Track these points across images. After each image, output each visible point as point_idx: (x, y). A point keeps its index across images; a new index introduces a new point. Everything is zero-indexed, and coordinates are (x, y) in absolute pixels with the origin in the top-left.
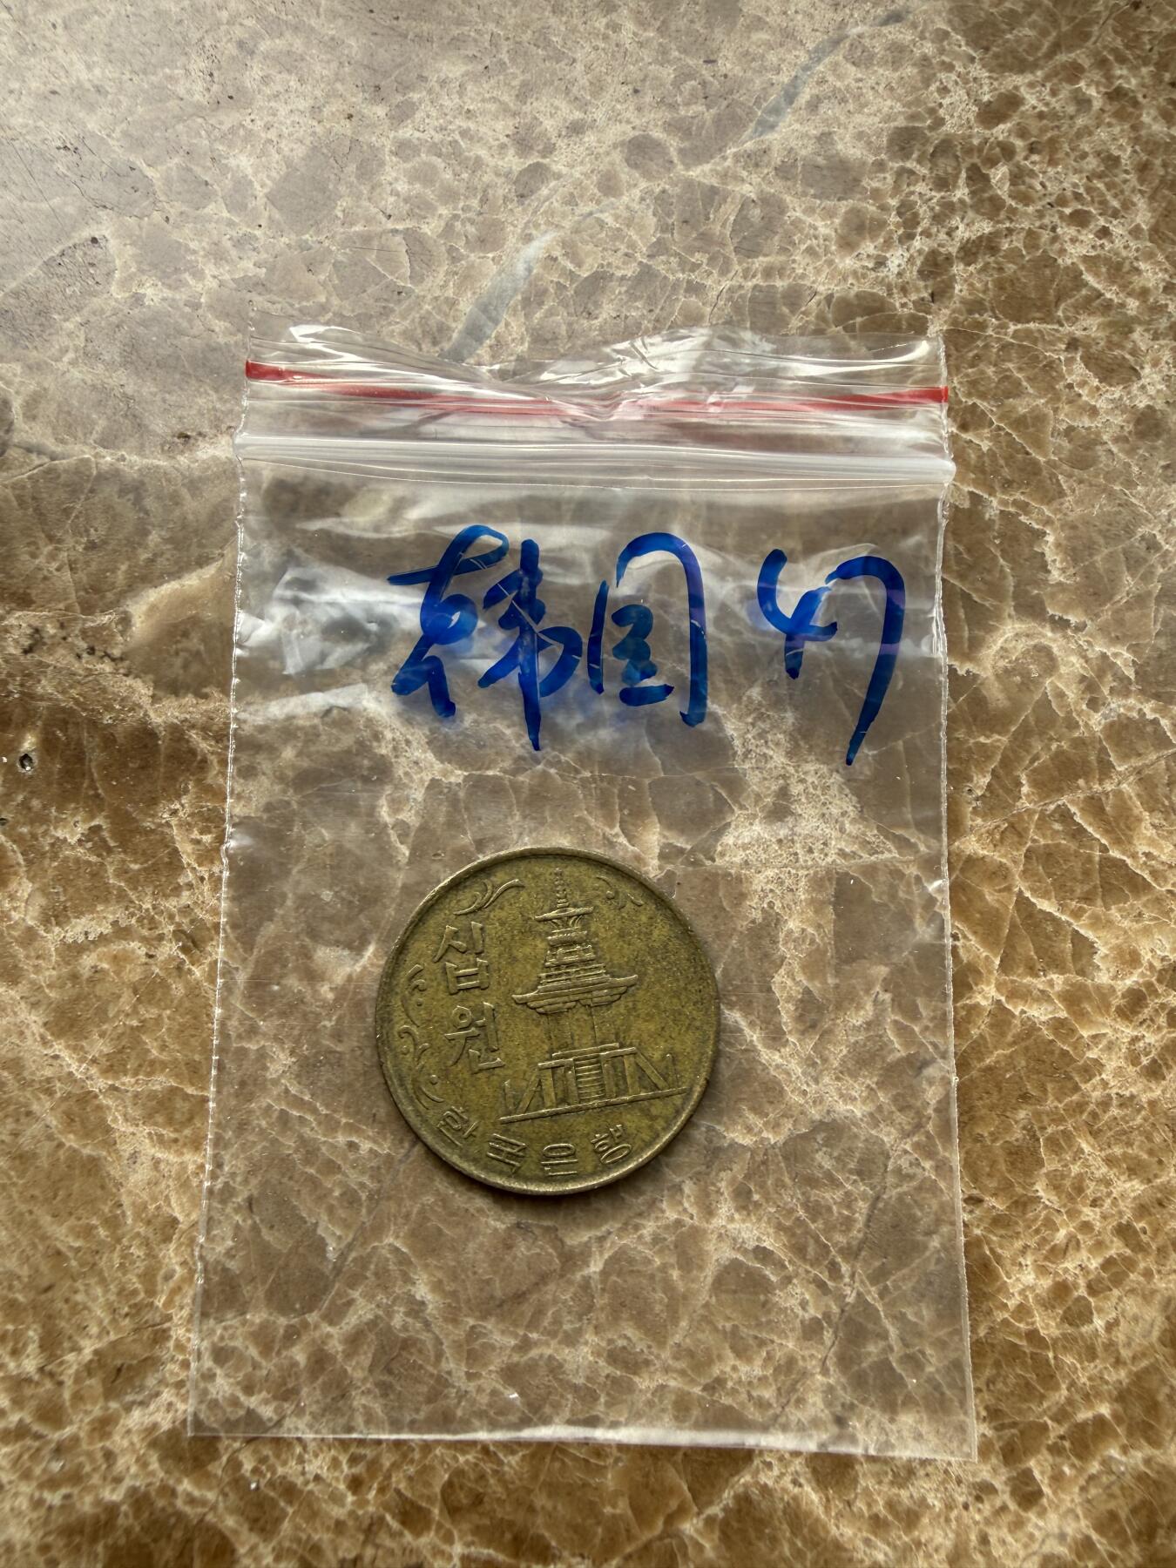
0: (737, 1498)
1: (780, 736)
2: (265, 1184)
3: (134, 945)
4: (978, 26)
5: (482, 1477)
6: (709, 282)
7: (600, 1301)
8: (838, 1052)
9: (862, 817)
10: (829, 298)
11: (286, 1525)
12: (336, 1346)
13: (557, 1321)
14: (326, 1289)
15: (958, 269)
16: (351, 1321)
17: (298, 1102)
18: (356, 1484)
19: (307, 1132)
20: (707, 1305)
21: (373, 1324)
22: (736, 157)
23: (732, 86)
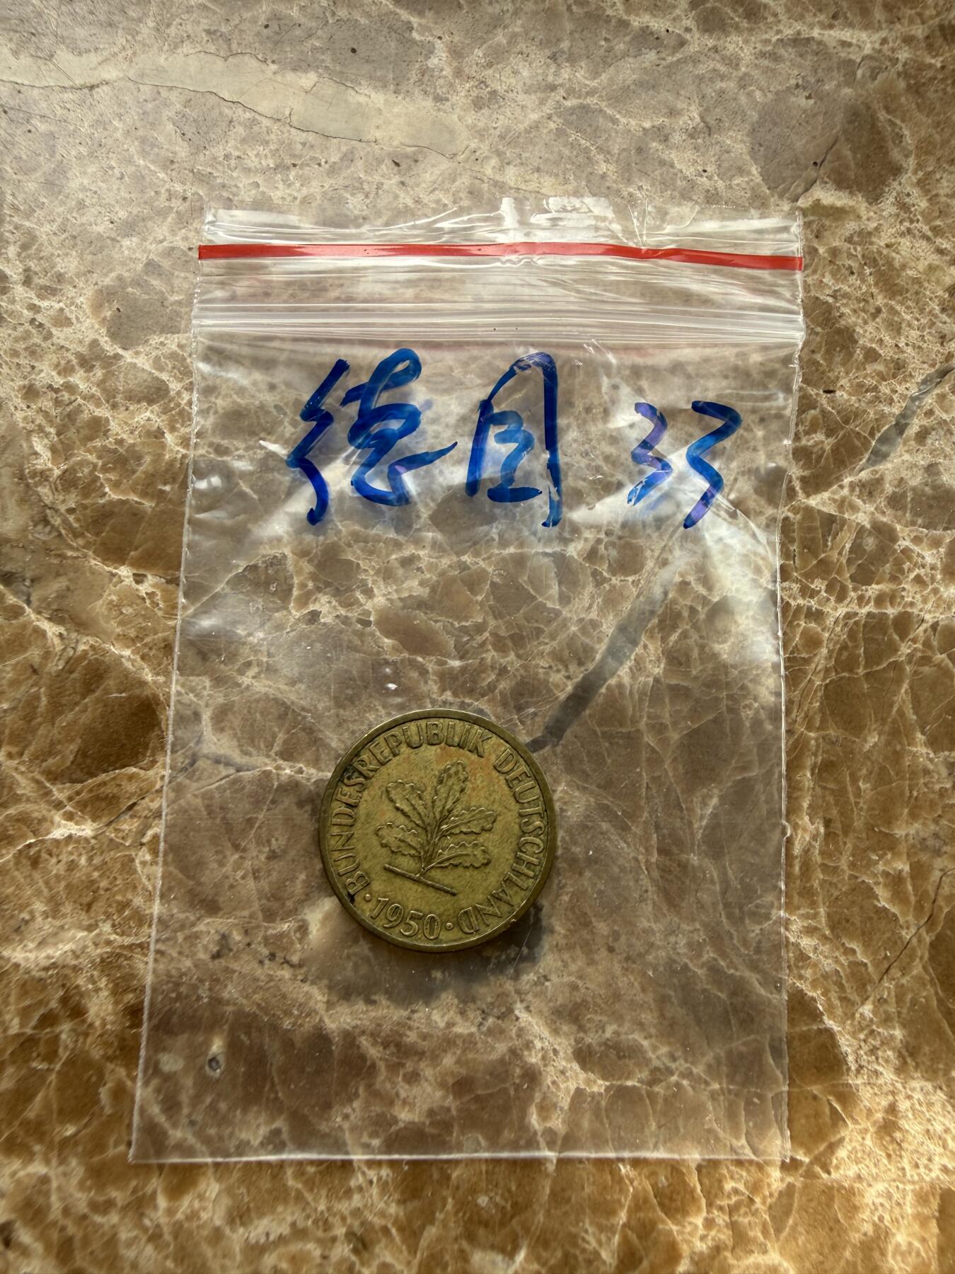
1: (890, 1053)
3: (311, 1246)
6: (826, 609)
10: (934, 627)
22: (852, 486)
23: (849, 416)
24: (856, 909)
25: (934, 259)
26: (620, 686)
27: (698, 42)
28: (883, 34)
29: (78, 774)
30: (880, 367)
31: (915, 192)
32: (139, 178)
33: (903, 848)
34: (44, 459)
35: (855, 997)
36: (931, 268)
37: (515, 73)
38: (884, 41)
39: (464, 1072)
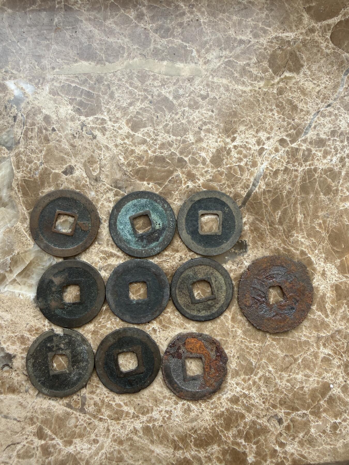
0: (329, 396)
1: (322, 259)
2: (240, 354)
4: (346, 106)
5: (285, 399)
6: (298, 169)
7: (302, 367)
8: (339, 317)
9: (339, 273)
10: (322, 169)
11: (253, 411)
12: (257, 380)
13: (295, 371)
14: (254, 370)
15: (347, 160)
16: (259, 375)
17: (244, 339)
18: (264, 403)
19: (246, 344)
20: (320, 365)
21: (263, 375)
22: (301, 141)
23: (298, 125)
24: (312, 232)
25: (313, 86)
26: (256, 192)
27: (253, 41)
28: (296, 33)
29: (144, 227)
30: (304, 113)
31: (307, 70)
32: (131, 92)
33: (320, 217)
34: (123, 161)
35: (314, 249)
36: (313, 88)
37: (213, 54)
38: (296, 35)
39: (235, 276)
